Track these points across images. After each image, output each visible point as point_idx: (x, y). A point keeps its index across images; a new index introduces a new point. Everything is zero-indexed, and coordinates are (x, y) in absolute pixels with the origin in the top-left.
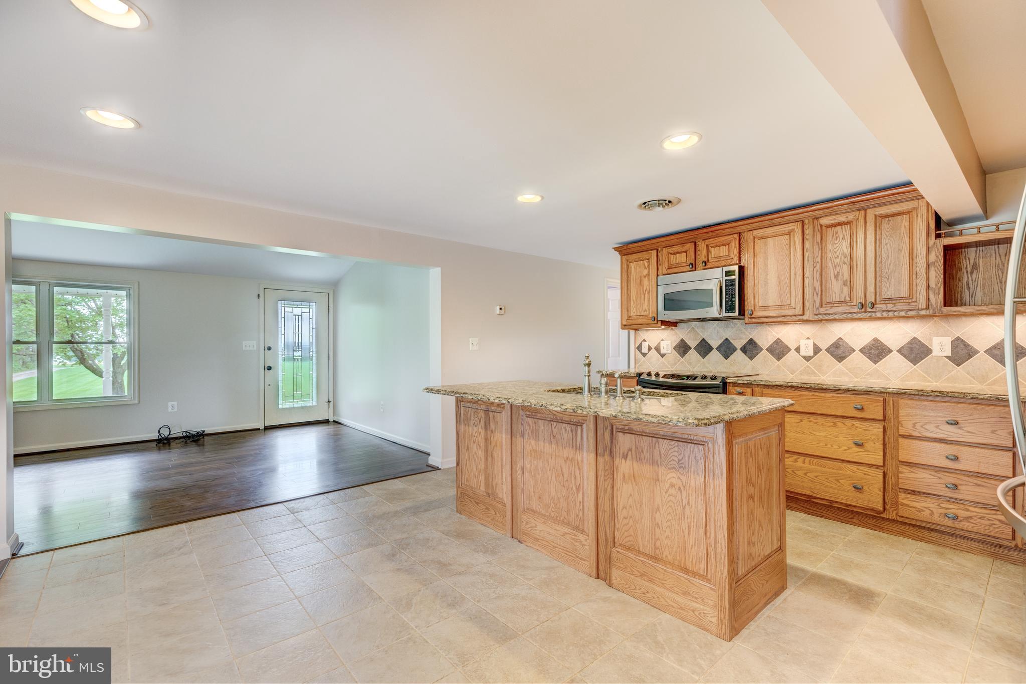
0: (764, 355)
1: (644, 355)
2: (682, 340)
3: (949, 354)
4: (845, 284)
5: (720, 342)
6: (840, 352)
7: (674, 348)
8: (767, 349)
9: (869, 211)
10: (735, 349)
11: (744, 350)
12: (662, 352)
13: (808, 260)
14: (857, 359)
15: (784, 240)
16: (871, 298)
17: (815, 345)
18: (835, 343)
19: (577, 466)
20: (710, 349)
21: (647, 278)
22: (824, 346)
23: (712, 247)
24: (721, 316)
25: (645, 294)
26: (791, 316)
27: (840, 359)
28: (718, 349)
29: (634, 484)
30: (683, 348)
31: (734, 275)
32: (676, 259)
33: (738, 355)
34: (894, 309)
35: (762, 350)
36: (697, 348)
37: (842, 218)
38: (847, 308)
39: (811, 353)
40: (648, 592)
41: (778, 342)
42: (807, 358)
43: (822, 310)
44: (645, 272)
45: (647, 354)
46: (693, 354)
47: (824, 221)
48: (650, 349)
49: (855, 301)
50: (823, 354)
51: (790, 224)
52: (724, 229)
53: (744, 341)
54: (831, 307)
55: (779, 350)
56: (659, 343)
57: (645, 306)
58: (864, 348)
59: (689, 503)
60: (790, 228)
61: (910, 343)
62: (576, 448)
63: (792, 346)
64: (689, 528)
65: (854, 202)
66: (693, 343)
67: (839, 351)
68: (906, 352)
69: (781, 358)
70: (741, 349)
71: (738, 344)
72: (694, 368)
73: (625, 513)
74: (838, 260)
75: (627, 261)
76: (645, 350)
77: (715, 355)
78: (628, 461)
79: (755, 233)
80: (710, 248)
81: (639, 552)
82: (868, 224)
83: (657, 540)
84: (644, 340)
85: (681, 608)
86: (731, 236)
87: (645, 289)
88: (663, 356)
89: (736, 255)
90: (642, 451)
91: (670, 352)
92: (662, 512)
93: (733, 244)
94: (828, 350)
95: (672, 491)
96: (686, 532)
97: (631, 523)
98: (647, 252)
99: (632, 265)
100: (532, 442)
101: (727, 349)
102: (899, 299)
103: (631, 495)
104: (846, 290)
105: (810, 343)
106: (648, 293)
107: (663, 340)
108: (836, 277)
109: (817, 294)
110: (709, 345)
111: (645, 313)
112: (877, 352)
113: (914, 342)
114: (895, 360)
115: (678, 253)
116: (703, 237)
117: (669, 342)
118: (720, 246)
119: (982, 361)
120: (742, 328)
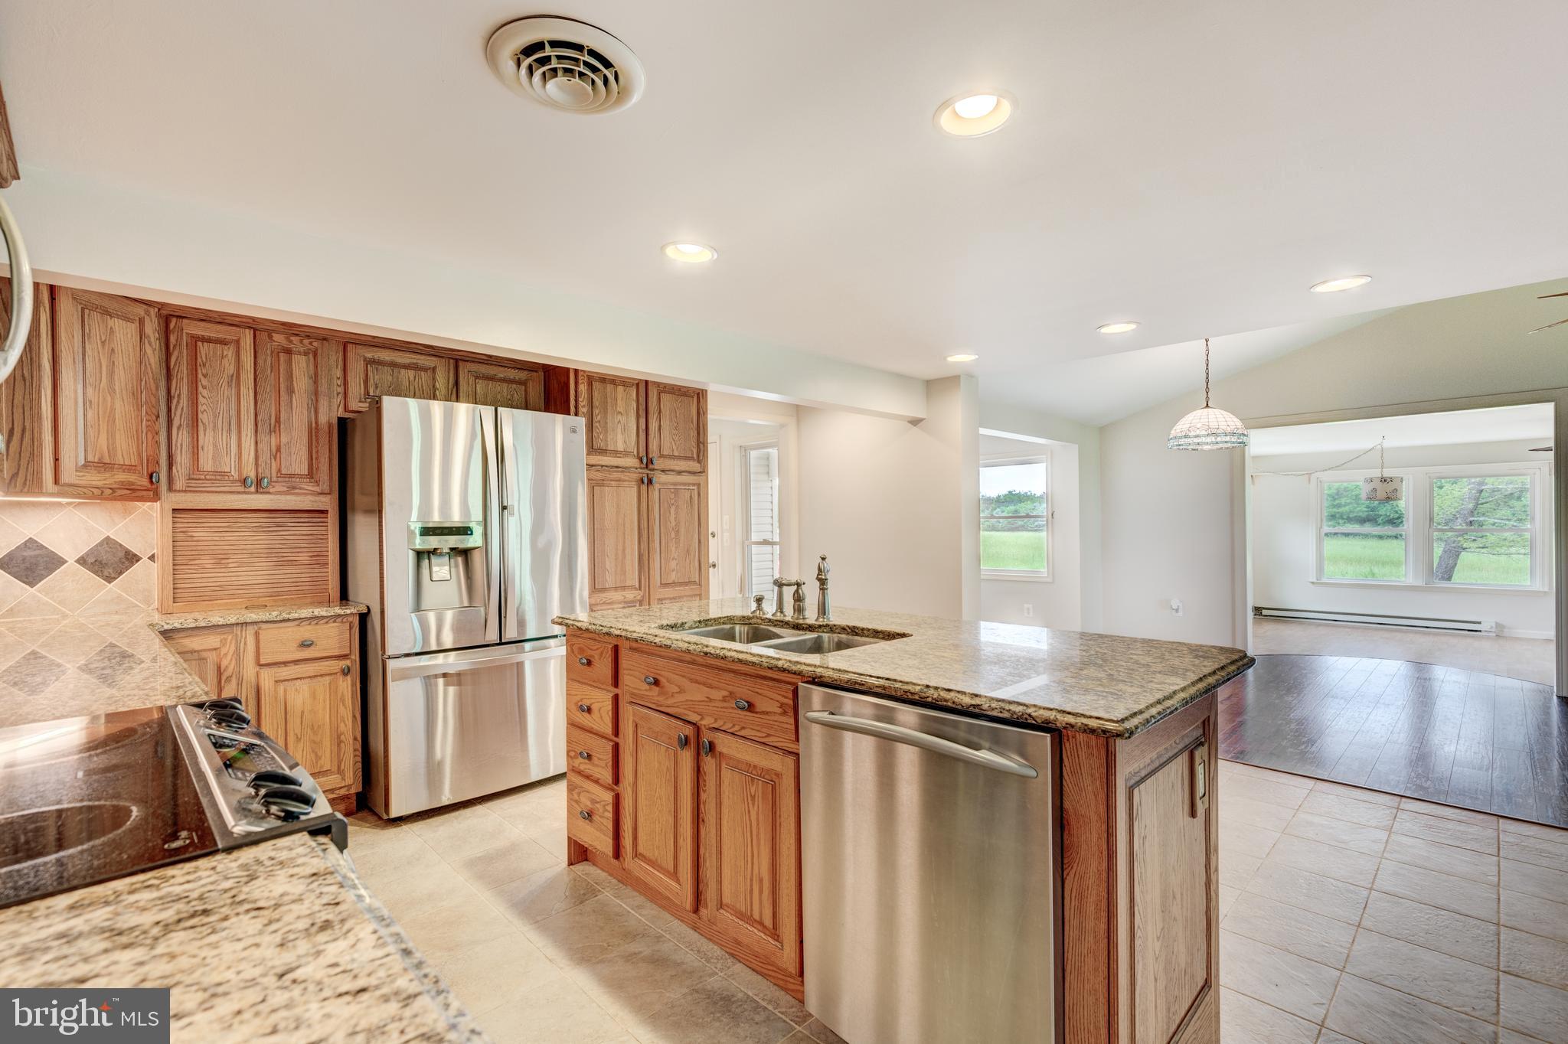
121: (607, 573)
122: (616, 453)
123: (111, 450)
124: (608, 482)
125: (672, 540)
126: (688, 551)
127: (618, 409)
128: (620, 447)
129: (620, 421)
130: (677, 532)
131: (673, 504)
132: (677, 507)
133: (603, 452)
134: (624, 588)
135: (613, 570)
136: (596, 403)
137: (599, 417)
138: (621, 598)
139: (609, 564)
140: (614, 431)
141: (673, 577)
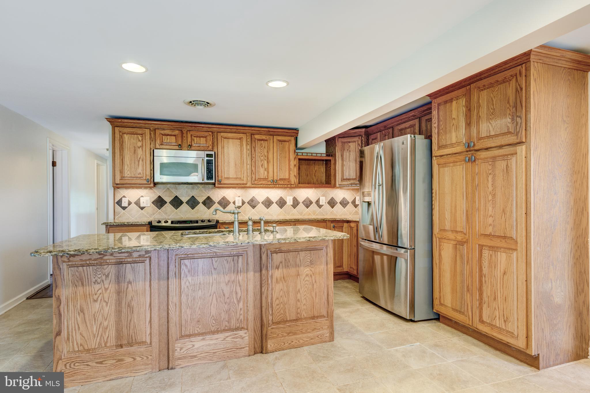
0: (216, 206)
1: (124, 208)
2: (159, 197)
3: (292, 204)
4: (265, 170)
5: (189, 198)
6: (253, 204)
7: (153, 203)
8: (218, 203)
9: (274, 137)
10: (198, 203)
11: (204, 203)
12: (141, 206)
13: (249, 155)
14: (261, 207)
15: (238, 142)
16: (275, 178)
17: (242, 200)
18: (251, 199)
19: (238, 285)
20: (181, 203)
21: (141, 149)
22: (246, 201)
23: (194, 137)
24: (204, 182)
25: (139, 161)
26: (241, 184)
27: (254, 207)
28: (187, 203)
29: (284, 282)
30: (160, 202)
31: (212, 157)
32: (167, 139)
33: (201, 207)
34: (284, 184)
35: (215, 203)
36: (171, 203)
37: (264, 137)
38: (267, 182)
39: (241, 205)
40: (292, 342)
41: (224, 198)
42: (239, 207)
43: (256, 182)
44: (140, 144)
45: (126, 207)
46: (168, 207)
47: (257, 137)
48: (130, 203)
49: (269, 178)
50: (246, 205)
51: (241, 134)
52: (203, 127)
53: (205, 198)
54: (260, 181)
55: (224, 203)
56: (139, 199)
57: (140, 170)
58: (263, 201)
59: (316, 281)
60: (241, 136)
61: (280, 199)
62: (238, 272)
63: (231, 201)
64: (316, 294)
65: (269, 131)
66: (168, 199)
68: (278, 203)
69: (226, 207)
70: (202, 203)
71: (201, 200)
72: (169, 216)
73: (277, 302)
74: (262, 158)
75: (120, 132)
76: (125, 204)
77: (185, 207)
78: (279, 270)
79: (222, 134)
80: (193, 137)
81: (287, 321)
82: (274, 143)
83: (298, 309)
84: (124, 197)
85: (312, 339)
86: (208, 133)
87: (139, 157)
88: (142, 208)
89: (210, 145)
90: (289, 262)
91: (149, 205)
92: (301, 292)
93: (208, 138)
94: (248, 203)
95: (307, 278)
96: (314, 297)
97: (282, 306)
98: (141, 129)
99: (126, 137)
100: (190, 278)
101: (193, 203)
102: (285, 179)
103: (282, 289)
104: (266, 173)
105: (240, 199)
106: (143, 160)
107: (142, 196)
108: (262, 166)
109: (254, 174)
110: (181, 200)
111: (140, 176)
112: (268, 203)
113: (281, 198)
114: (275, 207)
115: (168, 135)
116: (189, 128)
117: (148, 198)
118: (200, 137)
119: (301, 206)
120: (203, 190)
121: (446, 220)
122: (452, 145)
123: (349, 175)
124: (448, 165)
125: (489, 201)
126: (503, 211)
127: (453, 117)
129: (453, 124)
130: (494, 196)
131: (490, 174)
132: (494, 176)
133: (445, 146)
134: (457, 232)
135: (449, 219)
136: (441, 118)
137: (442, 126)
138: (454, 238)
139: (448, 215)
140: (450, 132)
141: (489, 230)
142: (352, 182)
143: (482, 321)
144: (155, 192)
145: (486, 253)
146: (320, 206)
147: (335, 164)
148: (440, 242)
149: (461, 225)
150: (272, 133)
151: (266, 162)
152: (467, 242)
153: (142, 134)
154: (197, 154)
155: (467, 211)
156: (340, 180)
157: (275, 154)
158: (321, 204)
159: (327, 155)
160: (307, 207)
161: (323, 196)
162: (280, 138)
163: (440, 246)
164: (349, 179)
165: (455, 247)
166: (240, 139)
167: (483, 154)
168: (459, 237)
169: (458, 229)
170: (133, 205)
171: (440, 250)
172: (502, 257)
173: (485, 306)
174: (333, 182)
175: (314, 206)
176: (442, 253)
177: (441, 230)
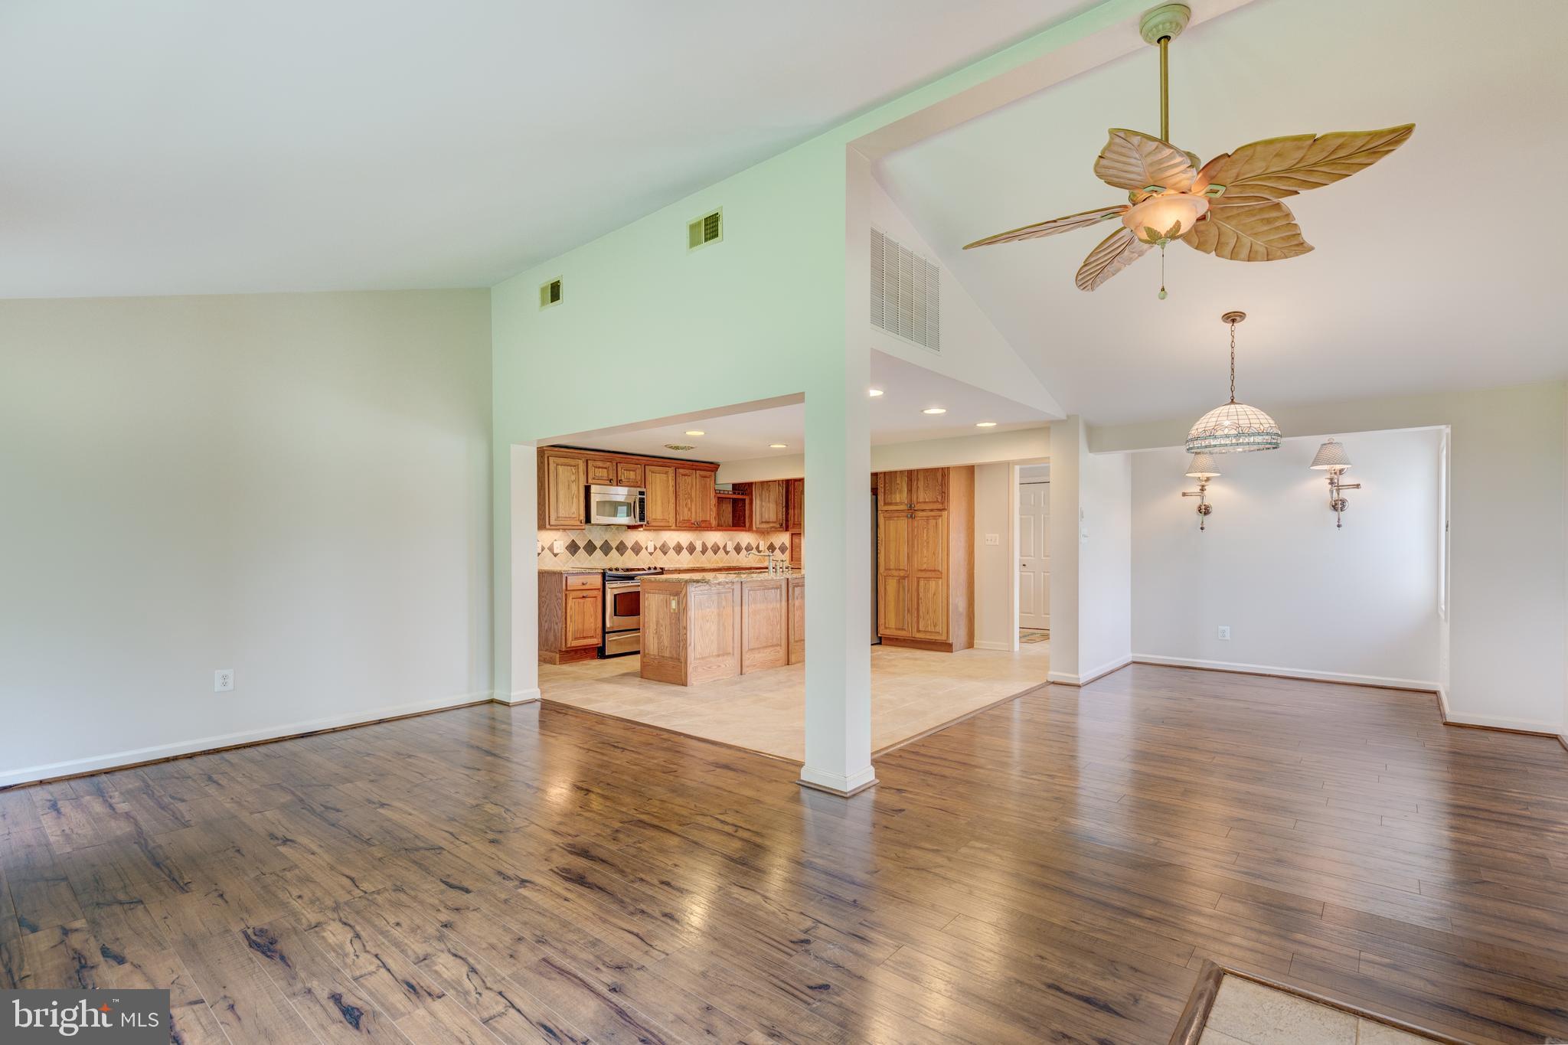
0: (629, 552)
2: (572, 541)
3: (701, 550)
4: (689, 509)
5: (602, 542)
7: (566, 548)
8: (631, 548)
9: (697, 471)
10: (612, 548)
11: (618, 549)
12: (554, 552)
13: (673, 492)
14: (672, 553)
15: (664, 477)
16: (698, 520)
17: (654, 545)
18: (663, 543)
19: (777, 611)
20: (595, 548)
21: (574, 483)
22: (658, 546)
23: (624, 470)
24: (637, 524)
25: (573, 498)
27: (665, 553)
28: (601, 548)
30: (573, 548)
31: (643, 495)
32: (599, 472)
33: (614, 553)
34: (703, 525)
35: (628, 548)
37: (687, 472)
38: (690, 524)
39: (653, 550)
41: (637, 543)
42: (651, 554)
43: (680, 524)
44: (573, 478)
46: (582, 552)
47: (681, 471)
48: (542, 549)
49: (692, 519)
51: (667, 468)
52: (632, 459)
54: (684, 523)
55: (637, 549)
56: (553, 544)
57: (574, 509)
58: (674, 547)
60: (667, 470)
63: (644, 547)
65: (692, 465)
66: (581, 544)
67: (664, 549)
68: (688, 549)
71: (614, 545)
74: (686, 496)
75: (554, 462)
79: (650, 467)
80: (622, 470)
82: (697, 479)
86: (637, 465)
87: (573, 493)
89: (640, 480)
91: (562, 551)
93: (638, 472)
94: (660, 548)
98: (574, 460)
99: (560, 468)
101: (606, 548)
102: (706, 521)
104: (689, 513)
105: (652, 543)
106: (578, 497)
108: (685, 505)
109: (678, 514)
111: (574, 516)
112: (678, 549)
113: (691, 543)
114: (685, 552)
115: (599, 468)
116: (618, 460)
117: (562, 542)
118: (630, 470)
119: (710, 552)
120: (616, 531)
121: (891, 561)
122: (896, 504)
123: (771, 517)
124: (892, 518)
125: (923, 546)
126: (932, 553)
127: (897, 482)
128: (898, 500)
129: (898, 488)
130: (928, 543)
131: (925, 527)
132: (928, 529)
133: (890, 504)
134: (900, 570)
135: (894, 560)
136: (887, 481)
137: (888, 488)
138: (897, 575)
139: (892, 557)
140: (895, 493)
141: (925, 567)
142: (772, 525)
143: (919, 631)
144: (568, 535)
145: (922, 583)
146: (727, 553)
147: (751, 503)
148: (885, 579)
149: (904, 564)
150: (694, 467)
151: (689, 501)
152: (908, 577)
153: (575, 466)
154: (628, 491)
155: (908, 554)
156: (758, 523)
157: (698, 492)
158: (728, 550)
159: (734, 493)
160: (715, 554)
161: (730, 540)
162: (702, 473)
163: (885, 582)
164: (768, 522)
165: (899, 582)
166: (666, 473)
167: (921, 514)
168: (902, 574)
169: (901, 568)
170: (546, 550)
171: (885, 585)
172: (932, 584)
173: (921, 620)
174: (747, 525)
175: (721, 552)
176: (887, 587)
177: (886, 569)
